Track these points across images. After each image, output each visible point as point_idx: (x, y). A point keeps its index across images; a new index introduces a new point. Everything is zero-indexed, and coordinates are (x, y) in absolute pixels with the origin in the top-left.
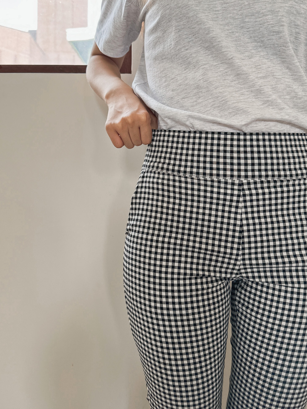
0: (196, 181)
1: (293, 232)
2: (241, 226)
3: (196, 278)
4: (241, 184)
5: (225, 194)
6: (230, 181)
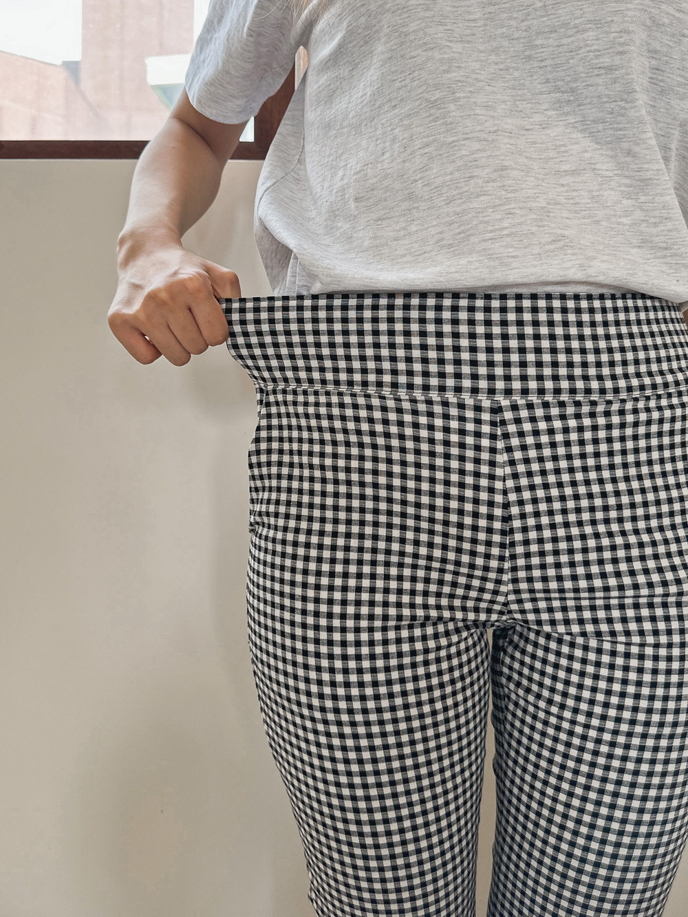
0: (391, 404)
1: (625, 520)
3: (411, 627)
4: (497, 410)
5: (461, 432)
6: (470, 402)
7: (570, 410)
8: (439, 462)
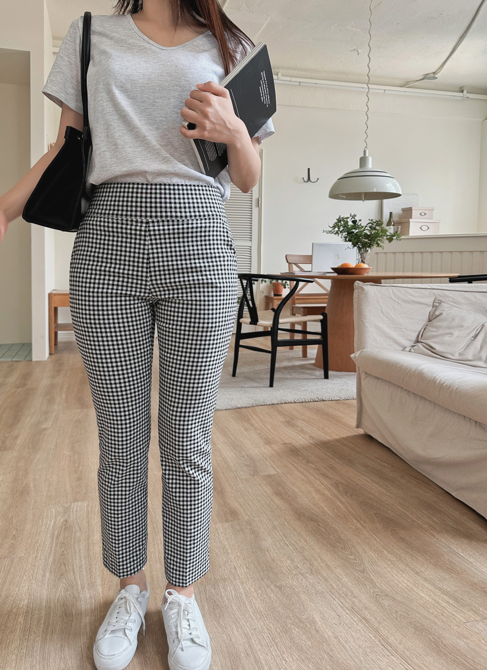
4: (147, 223)
5: (136, 230)
6: (139, 220)
8: (129, 240)
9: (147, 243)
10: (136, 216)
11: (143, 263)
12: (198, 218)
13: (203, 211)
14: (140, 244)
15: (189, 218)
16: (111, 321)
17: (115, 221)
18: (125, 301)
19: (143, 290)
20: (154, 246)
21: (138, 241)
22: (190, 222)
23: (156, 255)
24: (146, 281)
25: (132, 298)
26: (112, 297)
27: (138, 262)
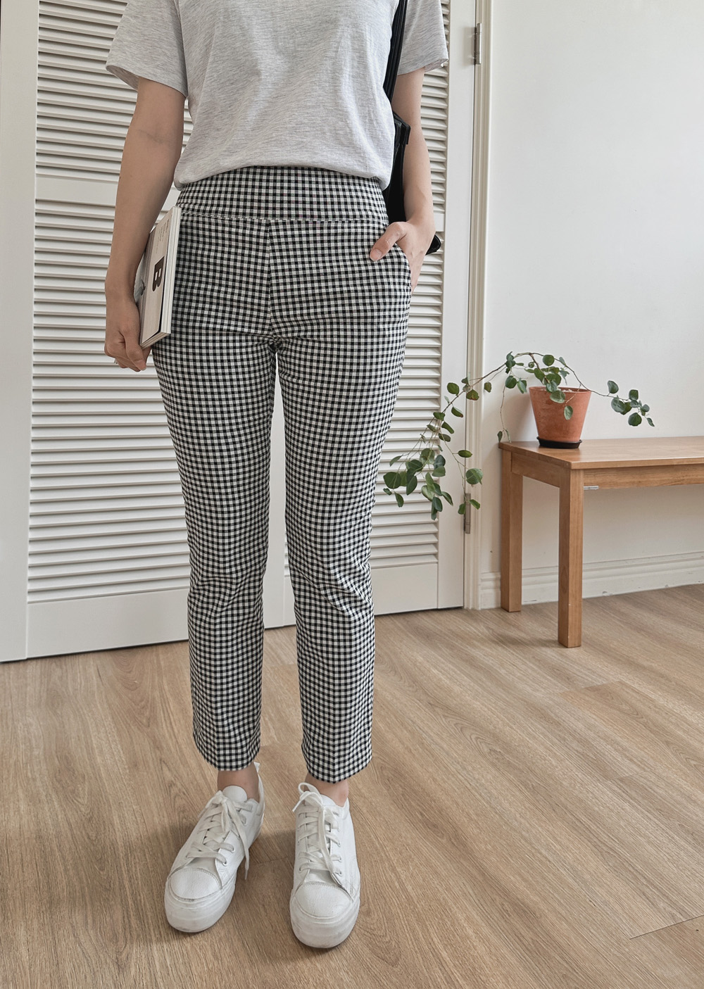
2: (269, 272)
4: (268, 225)
5: (251, 236)
6: (256, 221)
7: (303, 226)
8: (240, 251)
9: (267, 255)
10: (251, 214)
11: (261, 285)
12: (344, 219)
13: (353, 210)
14: (257, 257)
15: (330, 219)
16: (213, 371)
17: (220, 222)
18: (234, 341)
19: (260, 326)
20: (279, 261)
21: (253, 253)
22: (333, 225)
23: (280, 274)
24: (266, 312)
25: (243, 338)
26: (214, 335)
27: (254, 284)
